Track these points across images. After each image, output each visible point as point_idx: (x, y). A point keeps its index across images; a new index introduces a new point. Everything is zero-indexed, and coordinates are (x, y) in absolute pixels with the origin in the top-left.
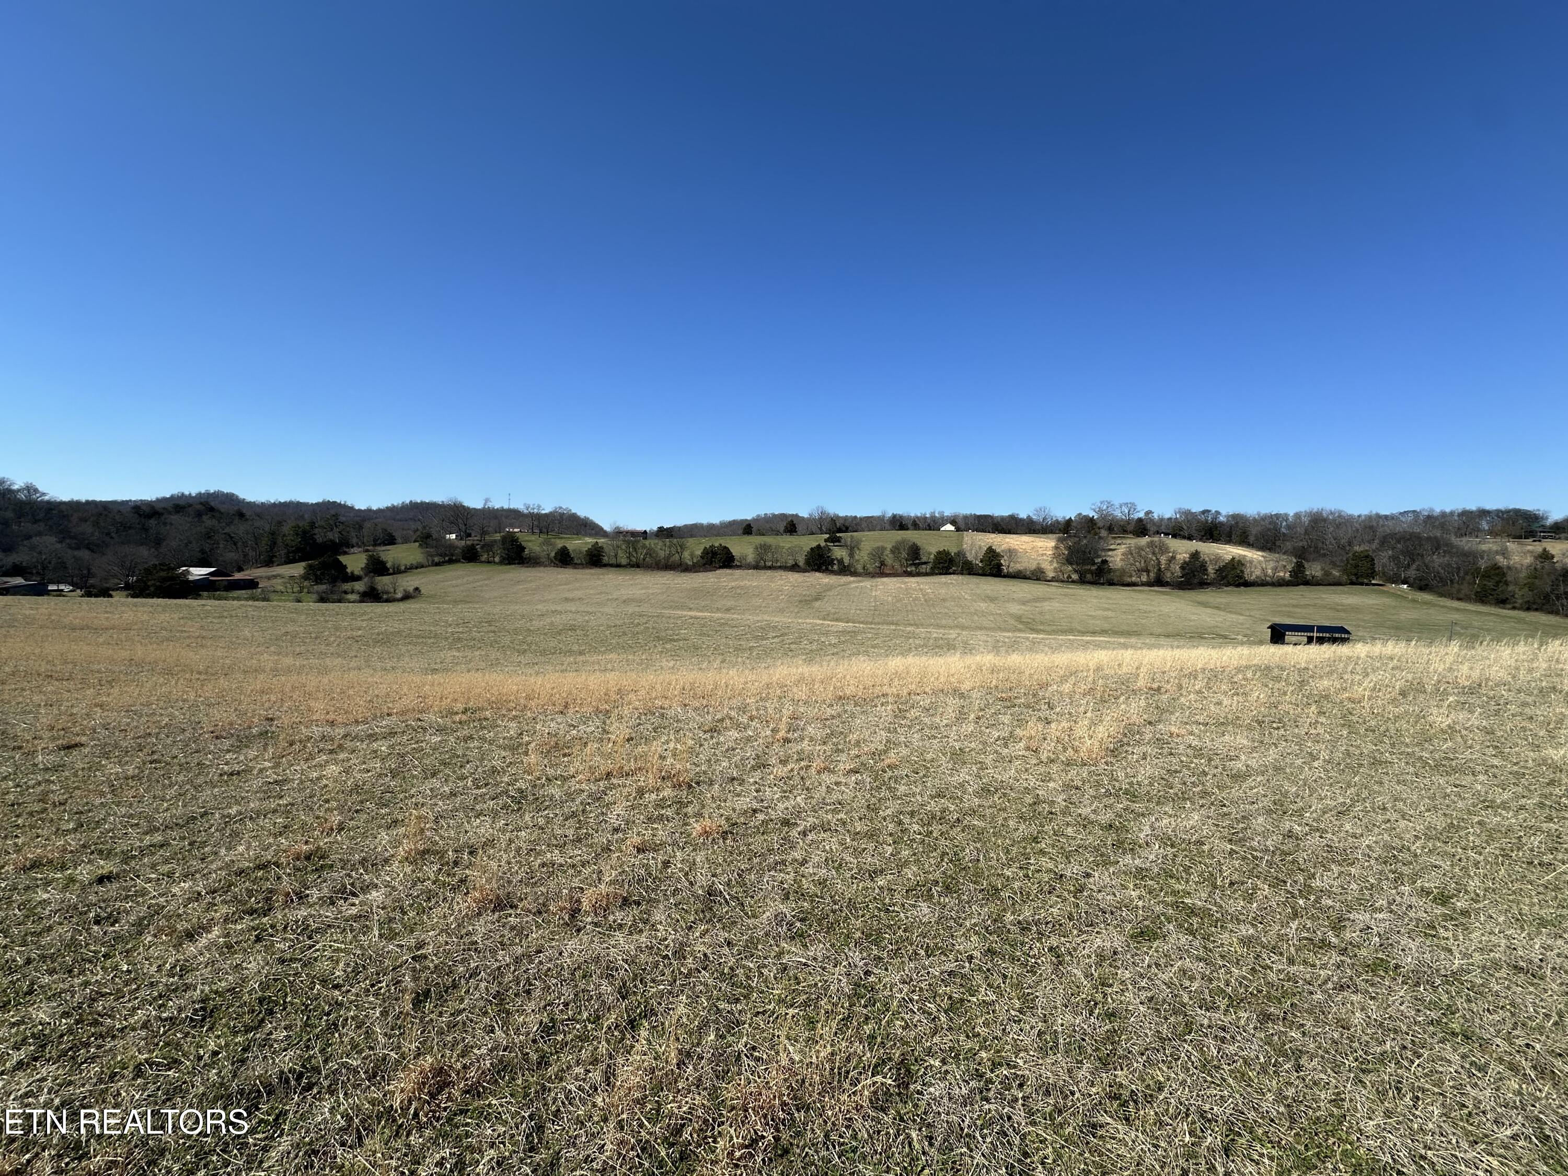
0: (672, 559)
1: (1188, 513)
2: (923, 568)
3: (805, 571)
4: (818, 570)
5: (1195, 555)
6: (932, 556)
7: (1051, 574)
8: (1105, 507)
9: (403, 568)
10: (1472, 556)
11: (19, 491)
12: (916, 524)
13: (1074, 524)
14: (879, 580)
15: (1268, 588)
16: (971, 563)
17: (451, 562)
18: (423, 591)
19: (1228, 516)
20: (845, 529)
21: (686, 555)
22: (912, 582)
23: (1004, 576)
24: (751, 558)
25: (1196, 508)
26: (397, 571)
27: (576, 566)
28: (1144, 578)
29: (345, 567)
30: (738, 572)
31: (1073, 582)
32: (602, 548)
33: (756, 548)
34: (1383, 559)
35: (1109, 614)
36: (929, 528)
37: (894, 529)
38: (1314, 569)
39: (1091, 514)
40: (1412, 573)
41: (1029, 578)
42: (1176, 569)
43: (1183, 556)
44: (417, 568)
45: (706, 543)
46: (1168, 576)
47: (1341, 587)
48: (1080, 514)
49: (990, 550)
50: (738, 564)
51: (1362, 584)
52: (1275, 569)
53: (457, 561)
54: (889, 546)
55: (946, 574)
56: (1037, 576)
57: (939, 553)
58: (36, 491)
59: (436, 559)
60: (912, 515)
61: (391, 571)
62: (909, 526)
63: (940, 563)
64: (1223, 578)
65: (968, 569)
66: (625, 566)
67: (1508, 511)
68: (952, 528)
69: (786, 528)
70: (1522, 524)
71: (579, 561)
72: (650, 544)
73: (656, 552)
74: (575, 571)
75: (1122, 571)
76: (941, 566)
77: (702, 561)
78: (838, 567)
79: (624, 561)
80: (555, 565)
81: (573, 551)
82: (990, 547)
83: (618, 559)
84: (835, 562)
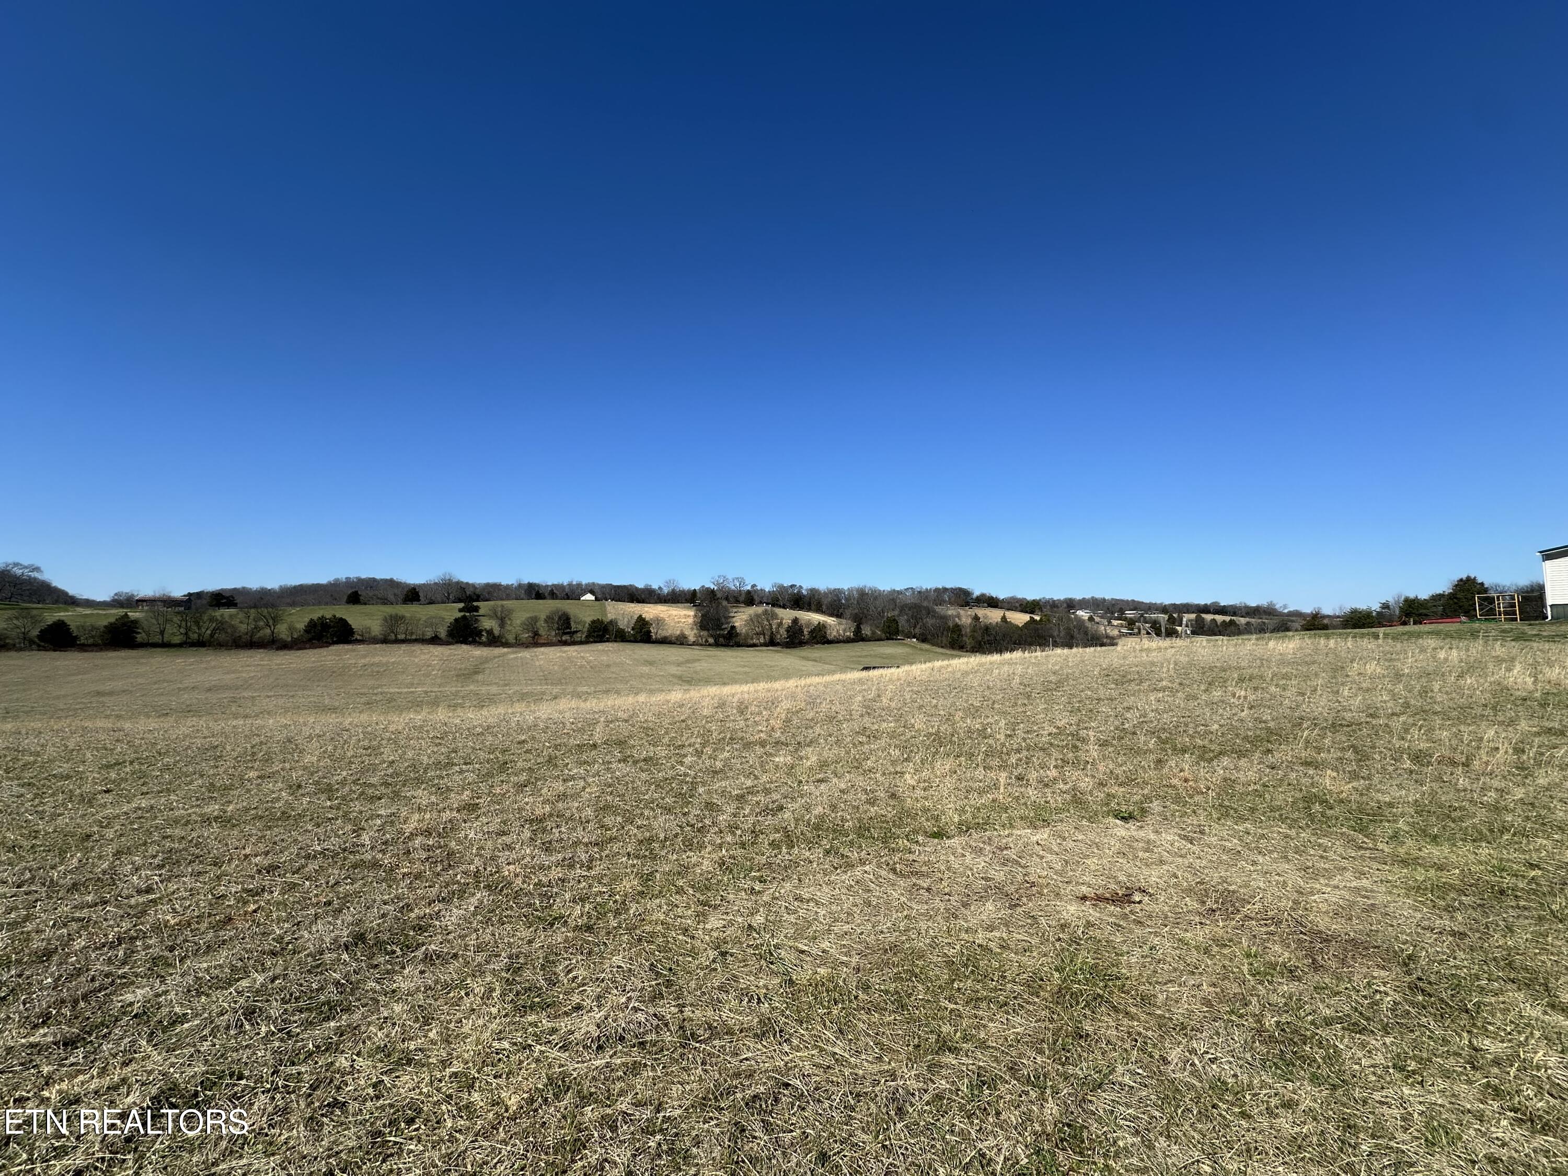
0: (260, 635)
1: (781, 587)
2: (578, 637)
3: (448, 643)
4: (465, 642)
5: (795, 621)
6: (587, 625)
7: (692, 639)
8: (721, 581)
10: (944, 618)
12: (554, 593)
13: (698, 595)
14: (536, 650)
15: (841, 644)
16: (623, 630)
19: (807, 590)
20: (478, 598)
21: (282, 628)
22: (571, 651)
23: (656, 642)
24: (377, 631)
25: (787, 583)
27: (84, 648)
28: (762, 640)
30: (361, 647)
31: (710, 645)
32: (135, 622)
34: (903, 621)
35: (746, 669)
36: (568, 597)
37: (530, 598)
38: (866, 630)
39: (712, 587)
40: (917, 631)
41: (675, 643)
42: (782, 631)
43: (787, 622)
45: (315, 613)
46: (778, 638)
47: (882, 642)
48: (703, 586)
49: (640, 619)
50: (359, 638)
51: (893, 639)
52: (845, 631)
54: (543, 616)
55: (601, 641)
56: (680, 641)
57: (593, 622)
60: (550, 583)
62: (547, 595)
63: (594, 632)
64: (815, 637)
65: (621, 637)
66: (180, 645)
67: (956, 589)
68: (593, 598)
69: (407, 596)
70: (963, 598)
71: (91, 641)
72: (222, 615)
73: (233, 626)
74: (86, 654)
75: (747, 635)
76: (595, 634)
77: (307, 636)
78: (487, 638)
79: (177, 640)
80: (40, 648)
81: (78, 627)
82: (641, 616)
83: (166, 636)
84: (484, 633)
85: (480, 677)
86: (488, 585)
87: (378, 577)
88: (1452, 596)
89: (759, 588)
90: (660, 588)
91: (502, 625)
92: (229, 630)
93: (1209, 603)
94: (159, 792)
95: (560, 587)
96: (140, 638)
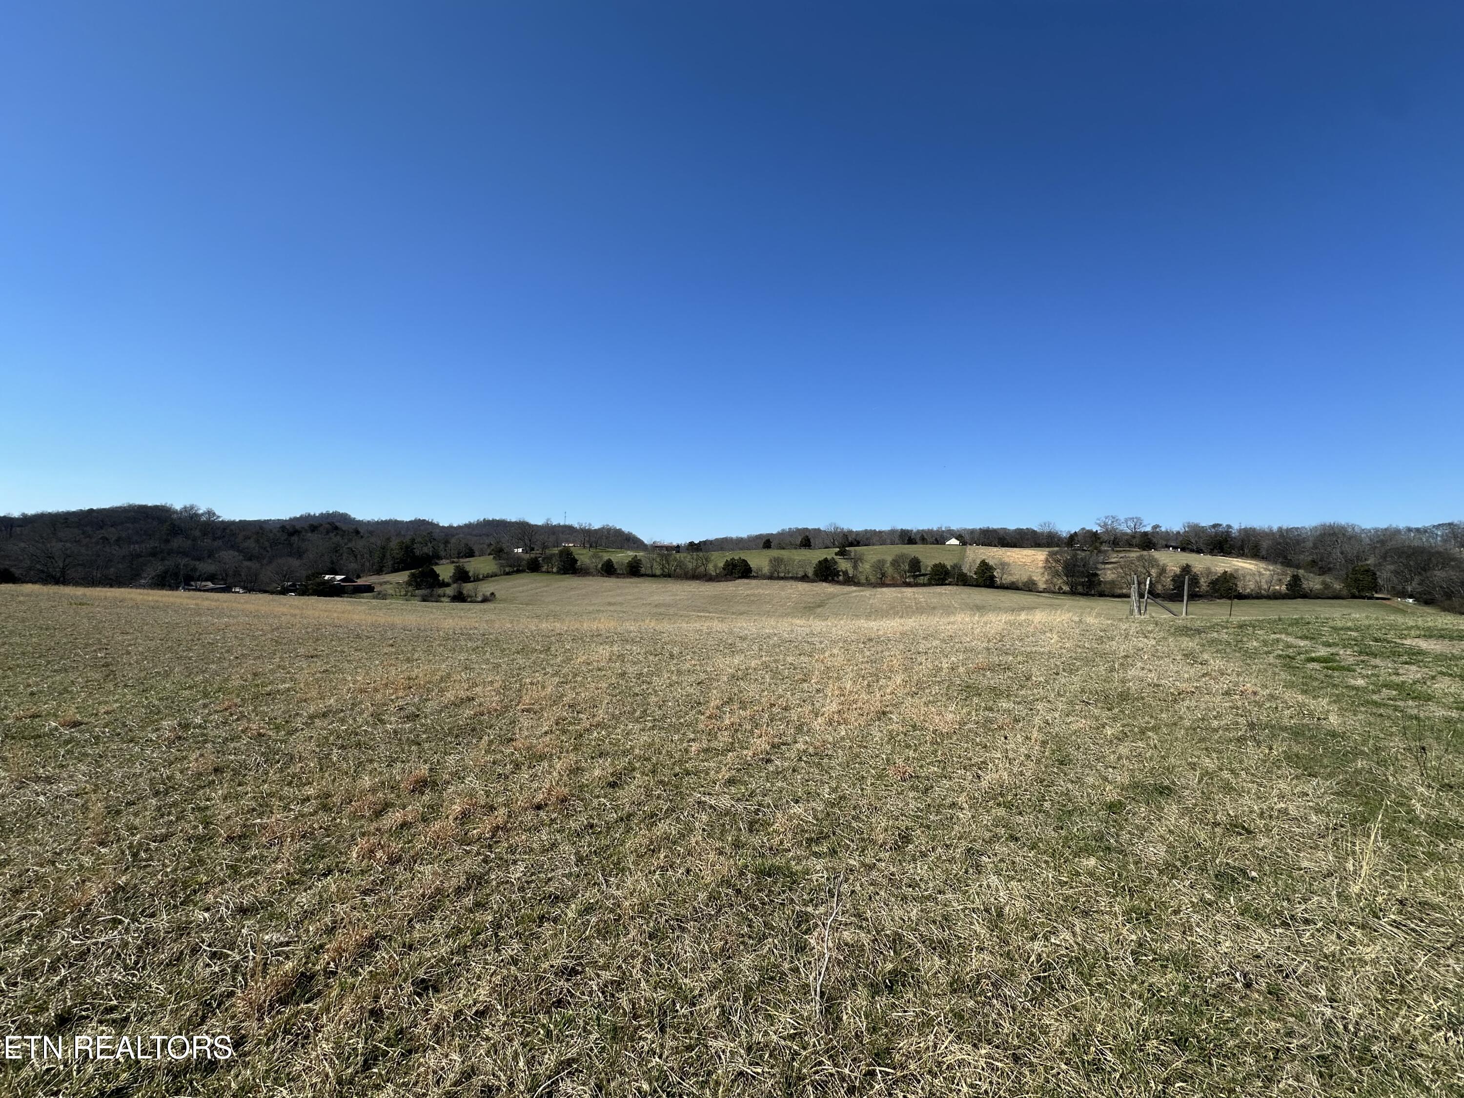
0: (698, 570)
1: (1197, 527)
2: (921, 580)
3: (813, 581)
4: (825, 580)
5: (1186, 569)
6: (929, 569)
7: (1042, 586)
8: (1110, 522)
9: (481, 576)
11: (202, 514)
12: (924, 538)
13: (1077, 538)
14: (879, 590)
15: (1263, 601)
16: (965, 575)
17: (518, 571)
18: (497, 596)
20: (855, 543)
21: (710, 567)
22: (909, 591)
23: (997, 587)
24: (766, 570)
25: (1207, 522)
26: (477, 579)
29: (438, 576)
30: (754, 582)
31: (1064, 593)
32: (640, 560)
33: (771, 561)
36: (936, 542)
37: (903, 543)
38: (1313, 584)
39: (1096, 528)
40: (1418, 587)
41: (1021, 589)
42: (1168, 582)
43: (1173, 568)
44: (492, 576)
45: (729, 556)
46: (1159, 588)
47: (1341, 601)
48: (1083, 529)
50: (754, 574)
51: (1363, 598)
52: (1270, 582)
53: (523, 571)
54: (889, 559)
55: (942, 585)
56: (1029, 587)
57: (935, 566)
58: (214, 514)
59: (507, 570)
60: (920, 529)
61: (472, 579)
62: (918, 540)
63: (937, 575)
64: (1216, 591)
65: (963, 580)
66: (659, 576)
68: (957, 542)
69: (804, 540)
71: (621, 572)
73: (685, 566)
75: (1113, 582)
76: (937, 577)
77: (725, 572)
78: (844, 578)
79: (657, 573)
80: (601, 575)
81: (616, 563)
82: (984, 559)
83: (653, 569)
84: (841, 574)
87: (810, 527)
89: (1163, 529)
92: (683, 568)
95: (930, 532)
96: (643, 570)
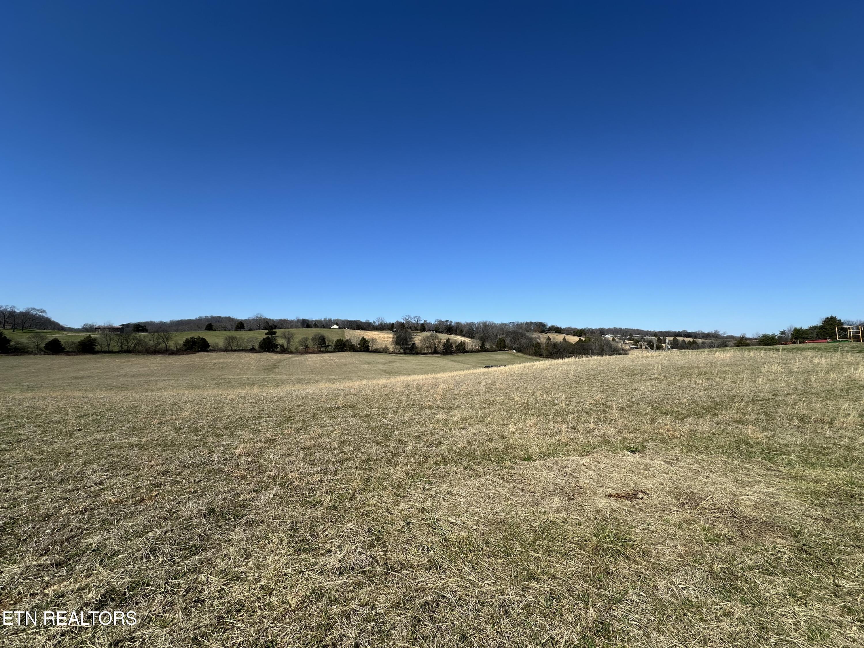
0: (160, 346)
1: (441, 322)
2: (329, 349)
3: (259, 352)
4: (269, 351)
5: (448, 340)
6: (333, 342)
7: (391, 350)
8: (408, 318)
10: (531, 339)
12: (316, 324)
13: (395, 326)
14: (307, 355)
15: (474, 353)
16: (354, 345)
19: (455, 323)
20: (275, 327)
21: (171, 343)
22: (326, 356)
23: (372, 352)
24: (222, 345)
27: (68, 353)
28: (430, 351)
30: (213, 354)
31: (401, 353)
32: (94, 340)
33: (226, 339)
34: (508, 341)
35: (421, 367)
36: (324, 327)
37: (303, 327)
38: (488, 346)
39: (402, 321)
40: (516, 346)
41: (382, 352)
42: (441, 346)
43: (444, 341)
46: (438, 350)
47: (496, 352)
48: (398, 321)
49: (363, 339)
50: (212, 349)
51: (502, 351)
52: (475, 346)
54: (311, 338)
55: (342, 351)
56: (385, 351)
57: (338, 340)
60: (314, 319)
62: (312, 326)
63: (338, 346)
65: (353, 349)
66: (118, 352)
68: (337, 327)
69: (237, 326)
70: (541, 328)
71: (71, 350)
72: (140, 336)
73: (145, 342)
74: (69, 357)
75: (422, 348)
76: (339, 347)
77: (184, 348)
78: (281, 349)
79: (116, 349)
80: (45, 354)
81: (65, 343)
82: (363, 337)
83: (110, 347)
84: (279, 346)
85: (277, 370)
86: (281, 320)
88: (822, 328)
89: (428, 322)
90: (374, 322)
91: (289, 341)
92: (143, 344)
93: (681, 331)
94: (107, 431)
95: (320, 321)
96: (97, 348)
